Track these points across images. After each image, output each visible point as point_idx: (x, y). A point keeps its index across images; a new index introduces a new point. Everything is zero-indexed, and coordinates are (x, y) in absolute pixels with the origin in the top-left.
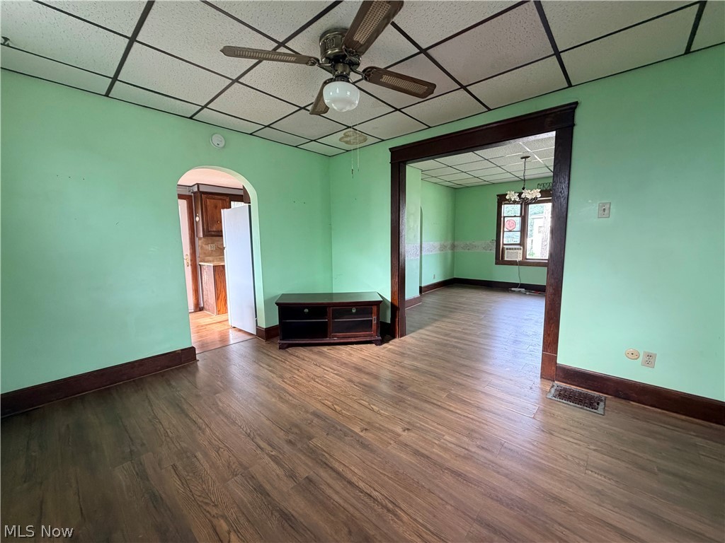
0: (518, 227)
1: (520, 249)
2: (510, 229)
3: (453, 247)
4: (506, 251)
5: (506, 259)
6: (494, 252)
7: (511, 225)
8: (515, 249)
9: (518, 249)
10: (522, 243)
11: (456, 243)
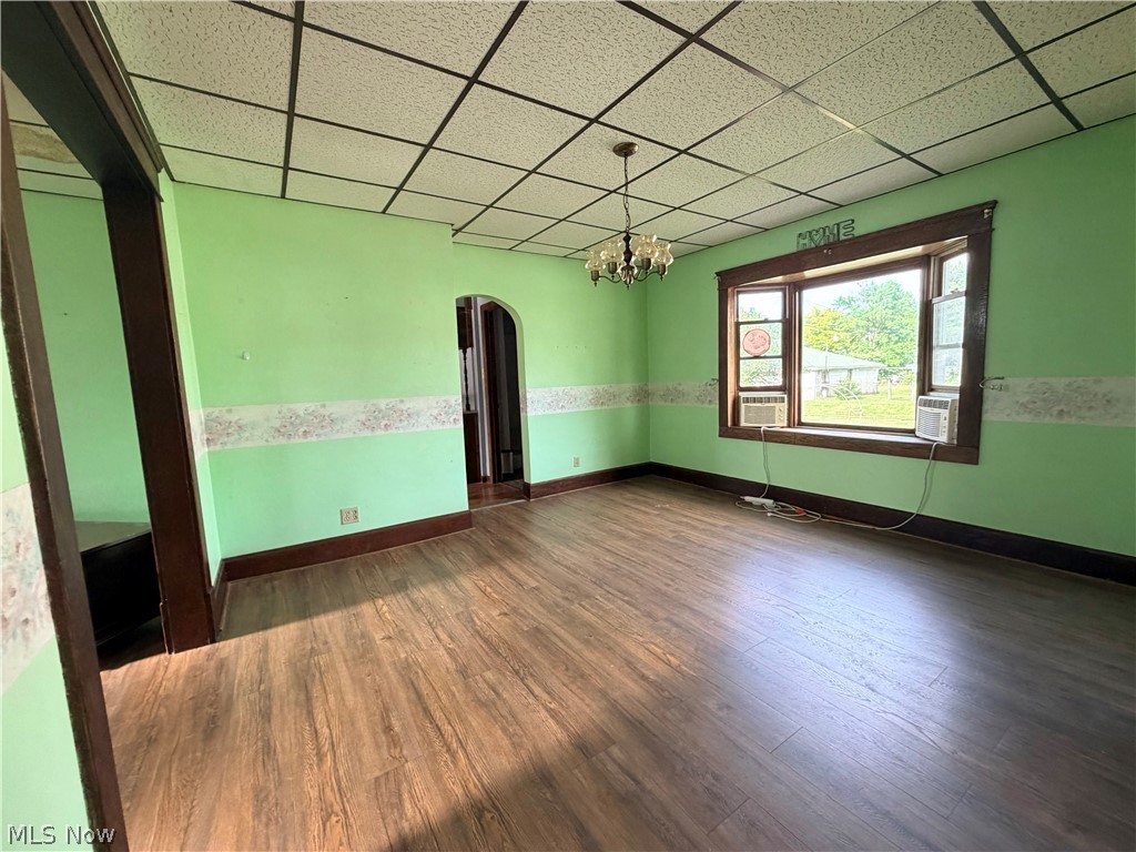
0: (777, 347)
1: (782, 400)
2: (757, 352)
3: (643, 395)
4: (743, 406)
5: (743, 423)
6: (716, 406)
7: (760, 342)
8: (768, 400)
9: (775, 400)
10: (789, 387)
11: (651, 387)
